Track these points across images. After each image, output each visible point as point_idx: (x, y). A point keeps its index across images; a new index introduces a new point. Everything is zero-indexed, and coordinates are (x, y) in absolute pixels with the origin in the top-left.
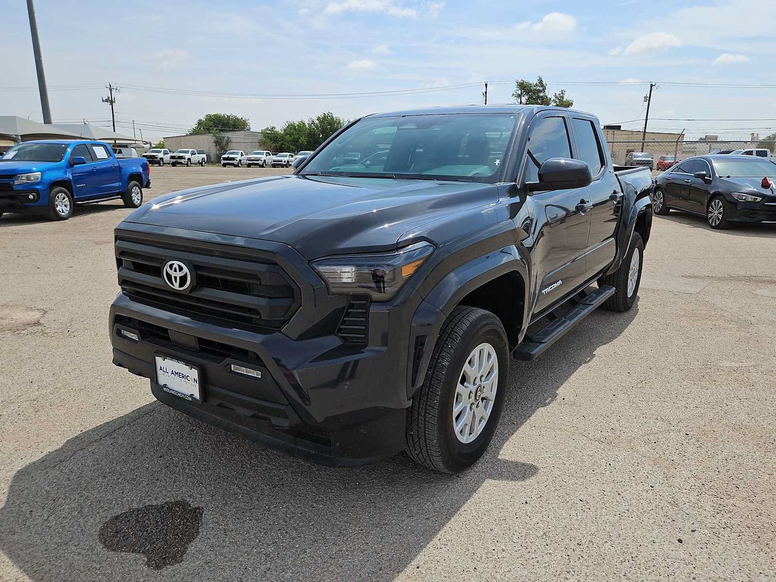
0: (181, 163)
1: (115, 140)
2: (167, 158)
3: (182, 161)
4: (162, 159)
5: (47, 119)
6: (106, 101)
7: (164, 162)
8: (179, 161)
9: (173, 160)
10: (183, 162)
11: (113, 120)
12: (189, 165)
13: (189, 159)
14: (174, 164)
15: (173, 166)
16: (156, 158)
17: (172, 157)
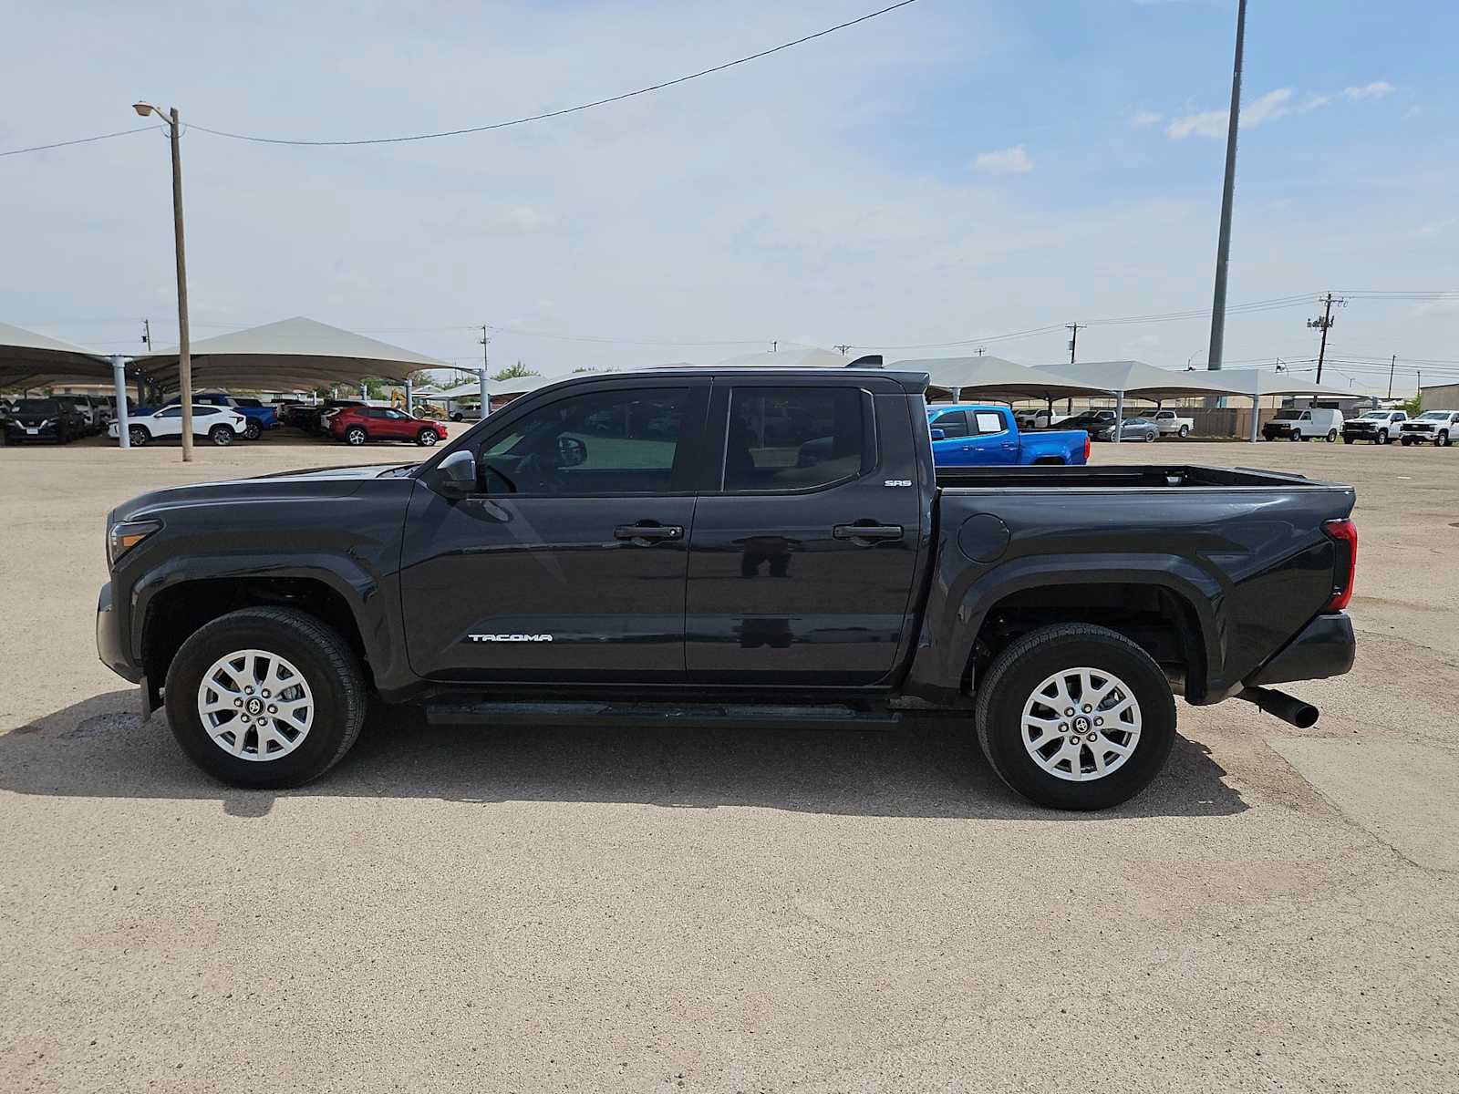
0: (1424, 439)
1: (1316, 395)
2: (1395, 429)
3: (1427, 435)
4: (1385, 430)
5: (1214, 363)
6: (1316, 324)
7: (1389, 436)
8: (1419, 434)
9: (1407, 433)
10: (1428, 437)
11: (1321, 357)
12: (1442, 443)
13: (1445, 431)
14: (1406, 441)
15: (1404, 445)
16: (1373, 428)
17: (1407, 427)
